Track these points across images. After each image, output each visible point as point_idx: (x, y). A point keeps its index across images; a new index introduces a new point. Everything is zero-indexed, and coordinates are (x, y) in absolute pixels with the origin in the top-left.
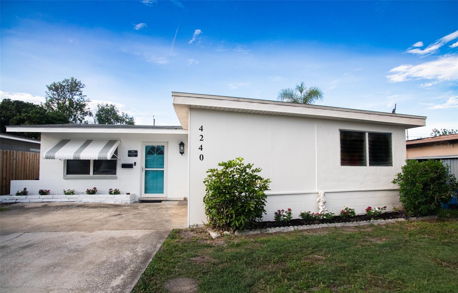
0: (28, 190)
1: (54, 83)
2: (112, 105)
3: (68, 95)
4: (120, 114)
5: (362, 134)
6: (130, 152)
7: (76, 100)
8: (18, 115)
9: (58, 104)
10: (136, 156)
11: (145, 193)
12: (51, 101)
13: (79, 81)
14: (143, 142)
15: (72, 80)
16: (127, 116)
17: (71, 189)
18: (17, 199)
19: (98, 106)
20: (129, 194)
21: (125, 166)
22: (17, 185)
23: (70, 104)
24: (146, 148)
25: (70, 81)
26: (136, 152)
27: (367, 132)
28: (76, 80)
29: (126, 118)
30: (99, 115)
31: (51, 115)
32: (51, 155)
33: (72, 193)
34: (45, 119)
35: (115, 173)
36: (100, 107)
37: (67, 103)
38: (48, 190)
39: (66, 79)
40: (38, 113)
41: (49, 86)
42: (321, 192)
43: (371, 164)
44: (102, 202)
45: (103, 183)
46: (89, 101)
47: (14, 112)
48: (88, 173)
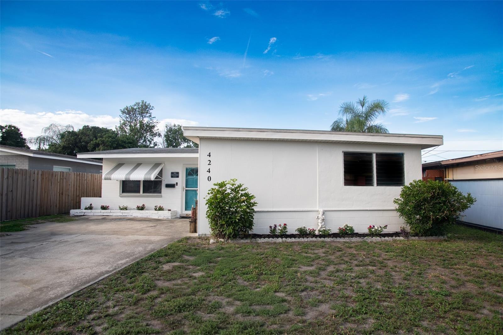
0: (93, 205)
1: (127, 107)
2: (179, 125)
3: (139, 118)
5: (370, 155)
6: (172, 173)
7: (146, 121)
8: (95, 140)
9: (130, 126)
10: (178, 177)
11: (185, 210)
12: (124, 124)
13: (149, 103)
14: (183, 164)
15: (143, 103)
17: (125, 206)
18: (85, 213)
19: (167, 127)
20: (170, 210)
21: (168, 186)
22: (86, 201)
23: (140, 126)
24: (187, 169)
25: (141, 104)
26: (178, 173)
27: (374, 153)
28: (146, 102)
30: (167, 136)
31: (121, 139)
32: (108, 176)
33: (126, 209)
34: (116, 142)
35: (160, 193)
36: (168, 128)
38: (107, 206)
39: (137, 102)
40: (110, 137)
41: (123, 110)
42: (321, 210)
43: (378, 184)
44: (148, 217)
45: (150, 201)
46: (157, 122)
47: (91, 137)
48: (139, 192)
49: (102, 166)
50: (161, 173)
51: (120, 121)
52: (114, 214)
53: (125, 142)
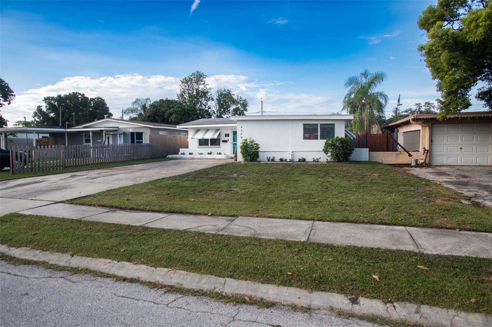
0: (185, 153)
1: (185, 77)
2: (228, 90)
3: (195, 86)
4: (235, 97)
5: (317, 125)
6: (226, 134)
7: (201, 89)
8: (169, 110)
9: (189, 93)
10: (229, 136)
11: (233, 154)
12: (184, 92)
13: (202, 73)
14: (231, 130)
15: (198, 73)
16: (241, 98)
17: (201, 152)
18: (181, 156)
20: (225, 154)
21: (224, 141)
22: (182, 150)
23: (197, 93)
24: (233, 132)
25: (196, 74)
26: (229, 134)
27: (319, 124)
28: (200, 72)
29: (241, 101)
30: (219, 101)
32: (193, 137)
33: (202, 154)
34: (183, 111)
35: (220, 145)
36: (219, 93)
37: (195, 93)
38: (192, 153)
39: (193, 72)
40: (179, 107)
41: (182, 80)
42: (291, 151)
43: (321, 139)
44: (214, 158)
45: (214, 149)
46: (210, 89)
47: (166, 108)
48: (208, 145)
49: (188, 131)
50: (219, 135)
51: (181, 90)
52: (197, 157)
53: (189, 110)
